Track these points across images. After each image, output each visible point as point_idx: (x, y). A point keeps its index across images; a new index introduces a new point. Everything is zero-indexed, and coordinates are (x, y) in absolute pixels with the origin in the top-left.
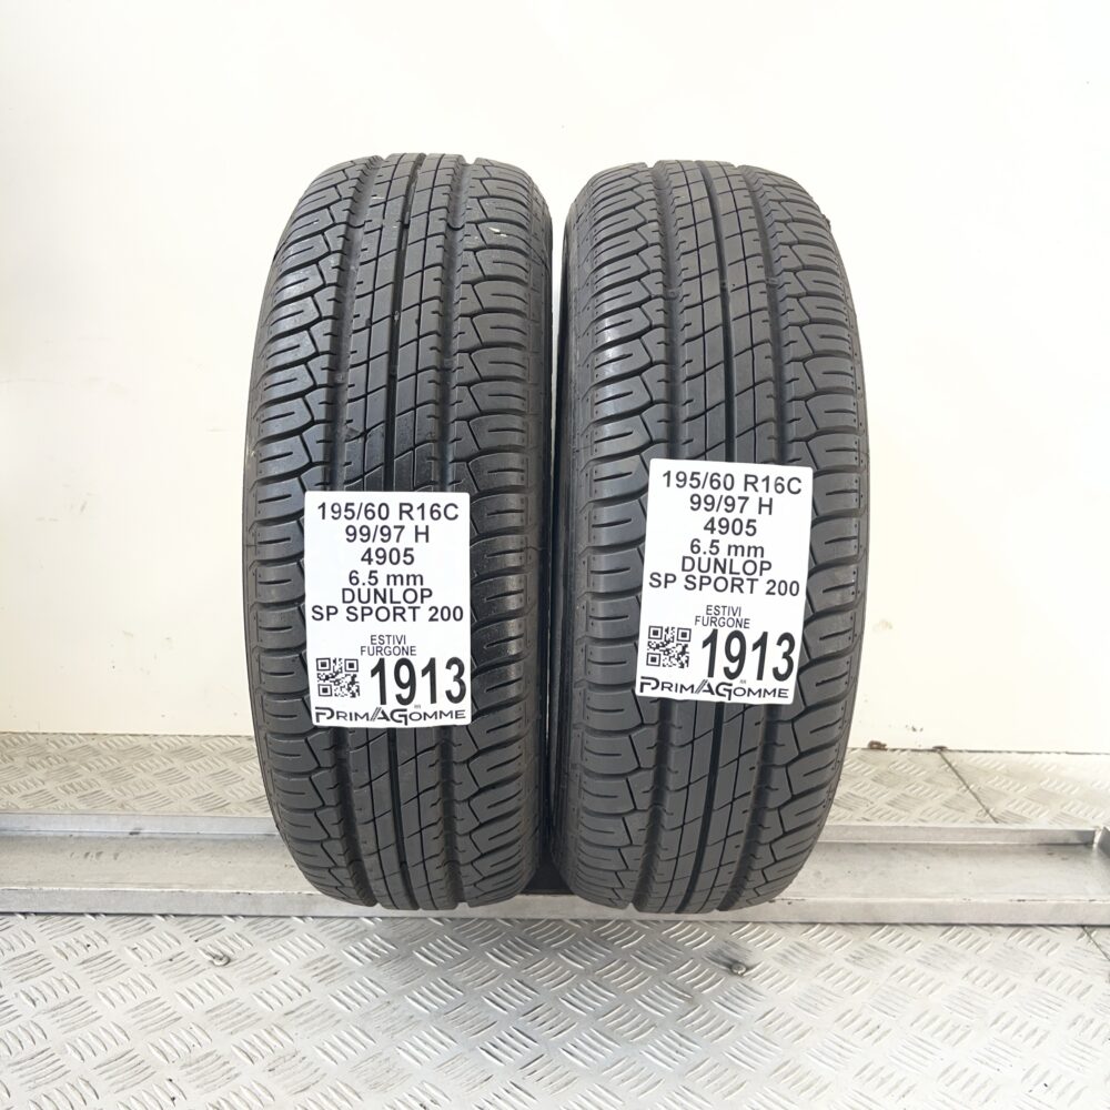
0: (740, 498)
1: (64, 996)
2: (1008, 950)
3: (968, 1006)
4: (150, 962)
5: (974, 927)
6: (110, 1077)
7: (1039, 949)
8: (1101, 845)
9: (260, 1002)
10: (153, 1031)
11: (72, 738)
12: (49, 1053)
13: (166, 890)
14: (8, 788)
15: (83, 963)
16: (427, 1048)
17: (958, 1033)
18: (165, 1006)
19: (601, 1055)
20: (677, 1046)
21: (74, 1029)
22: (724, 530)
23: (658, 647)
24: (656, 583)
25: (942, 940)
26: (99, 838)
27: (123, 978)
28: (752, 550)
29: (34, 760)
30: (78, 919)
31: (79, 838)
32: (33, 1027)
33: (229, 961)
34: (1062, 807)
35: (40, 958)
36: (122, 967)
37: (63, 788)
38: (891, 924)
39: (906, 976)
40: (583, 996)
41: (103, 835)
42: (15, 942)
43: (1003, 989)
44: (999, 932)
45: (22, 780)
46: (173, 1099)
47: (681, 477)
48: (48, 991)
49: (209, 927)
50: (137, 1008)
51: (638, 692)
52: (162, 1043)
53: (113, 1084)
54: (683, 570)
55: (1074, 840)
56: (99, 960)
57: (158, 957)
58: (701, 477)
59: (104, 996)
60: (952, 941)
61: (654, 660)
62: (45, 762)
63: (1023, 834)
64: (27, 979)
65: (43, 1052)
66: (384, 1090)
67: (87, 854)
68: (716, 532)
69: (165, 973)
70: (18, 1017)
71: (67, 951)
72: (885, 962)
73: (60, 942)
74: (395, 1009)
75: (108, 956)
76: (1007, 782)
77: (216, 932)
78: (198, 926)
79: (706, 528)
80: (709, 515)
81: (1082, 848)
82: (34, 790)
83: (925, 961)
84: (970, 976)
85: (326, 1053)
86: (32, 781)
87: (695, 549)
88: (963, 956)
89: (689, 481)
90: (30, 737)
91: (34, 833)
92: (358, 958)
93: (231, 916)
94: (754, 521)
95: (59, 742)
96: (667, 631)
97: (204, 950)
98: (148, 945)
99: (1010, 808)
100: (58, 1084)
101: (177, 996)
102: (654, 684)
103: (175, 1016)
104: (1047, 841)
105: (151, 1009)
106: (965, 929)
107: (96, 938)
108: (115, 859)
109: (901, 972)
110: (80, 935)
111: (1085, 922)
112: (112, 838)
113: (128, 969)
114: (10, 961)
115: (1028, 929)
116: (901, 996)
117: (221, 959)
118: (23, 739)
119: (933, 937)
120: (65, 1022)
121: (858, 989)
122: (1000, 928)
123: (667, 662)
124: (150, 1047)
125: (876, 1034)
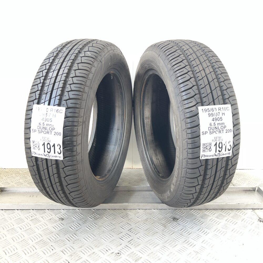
0: (218, 113)
1: (27, 228)
2: (236, 215)
3: (226, 227)
4: (46, 220)
5: (228, 210)
6: (39, 245)
7: (242, 214)
8: (257, 191)
9: (70, 228)
10: (47, 235)
11: (25, 169)
12: (25, 240)
13: (49, 204)
14: (12, 181)
15: (31, 220)
16: (107, 238)
17: (224, 233)
18: (50, 230)
19: (145, 239)
20: (162, 237)
21: (30, 235)
22: (216, 120)
23: (205, 148)
24: (203, 134)
25: (221, 213)
26: (33, 193)
27: (40, 223)
28: (222, 124)
29: (17, 175)
30: (29, 211)
31: (28, 193)
32: (21, 234)
33: (63, 219)
34: (249, 182)
35: (22, 219)
36: (40, 221)
37: (24, 181)
38: (209, 209)
39: (213, 221)
40: (141, 226)
41: (33, 192)
42: (16, 216)
43: (234, 223)
44: (234, 211)
45: (14, 179)
46: (53, 250)
47: (205, 110)
48: (24, 227)
49: (58, 212)
50: (44, 230)
51: (201, 159)
52: (50, 238)
53: (39, 247)
54: (209, 130)
55: (252, 190)
56: (35, 220)
57: (47, 219)
58: (210, 109)
59: (36, 227)
60: (223, 213)
61: (204, 151)
62: (19, 175)
63: (240, 189)
64: (19, 224)
65: (24, 240)
66: (98, 247)
67: (30, 196)
68: (215, 121)
69: (49, 222)
70: (18, 232)
71: (28, 218)
72: (208, 217)
73: (26, 216)
74: (100, 230)
75: (37, 219)
76: (237, 176)
77: (60, 213)
78: (56, 212)
79: (212, 120)
80: (212, 118)
81: (253, 192)
82: (17, 182)
83: (217, 217)
84: (227, 220)
85: (85, 239)
86: (17, 180)
87: (211, 125)
88: (226, 216)
89: (207, 111)
90: (16, 169)
91: (18, 192)
92: (91, 218)
93: (63, 210)
94: (222, 117)
95: (22, 171)
96: (206, 144)
97: (57, 217)
98: (45, 216)
99: (237, 182)
100: (27, 247)
101: (52, 227)
102: (204, 156)
103: (52, 232)
104: (245, 190)
105: (47, 230)
106: (226, 210)
107: (34, 215)
108: (37, 197)
109: (212, 220)
110: (30, 214)
111: (253, 208)
112: (36, 193)
113: (41, 222)
114: (15, 220)
115: (240, 210)
116: (212, 225)
117: (61, 219)
118: (14, 170)
119: (219, 212)
120: (28, 233)
121: (202, 224)
122: (234, 210)
123: (207, 151)
124: (47, 239)
125: (206, 234)
